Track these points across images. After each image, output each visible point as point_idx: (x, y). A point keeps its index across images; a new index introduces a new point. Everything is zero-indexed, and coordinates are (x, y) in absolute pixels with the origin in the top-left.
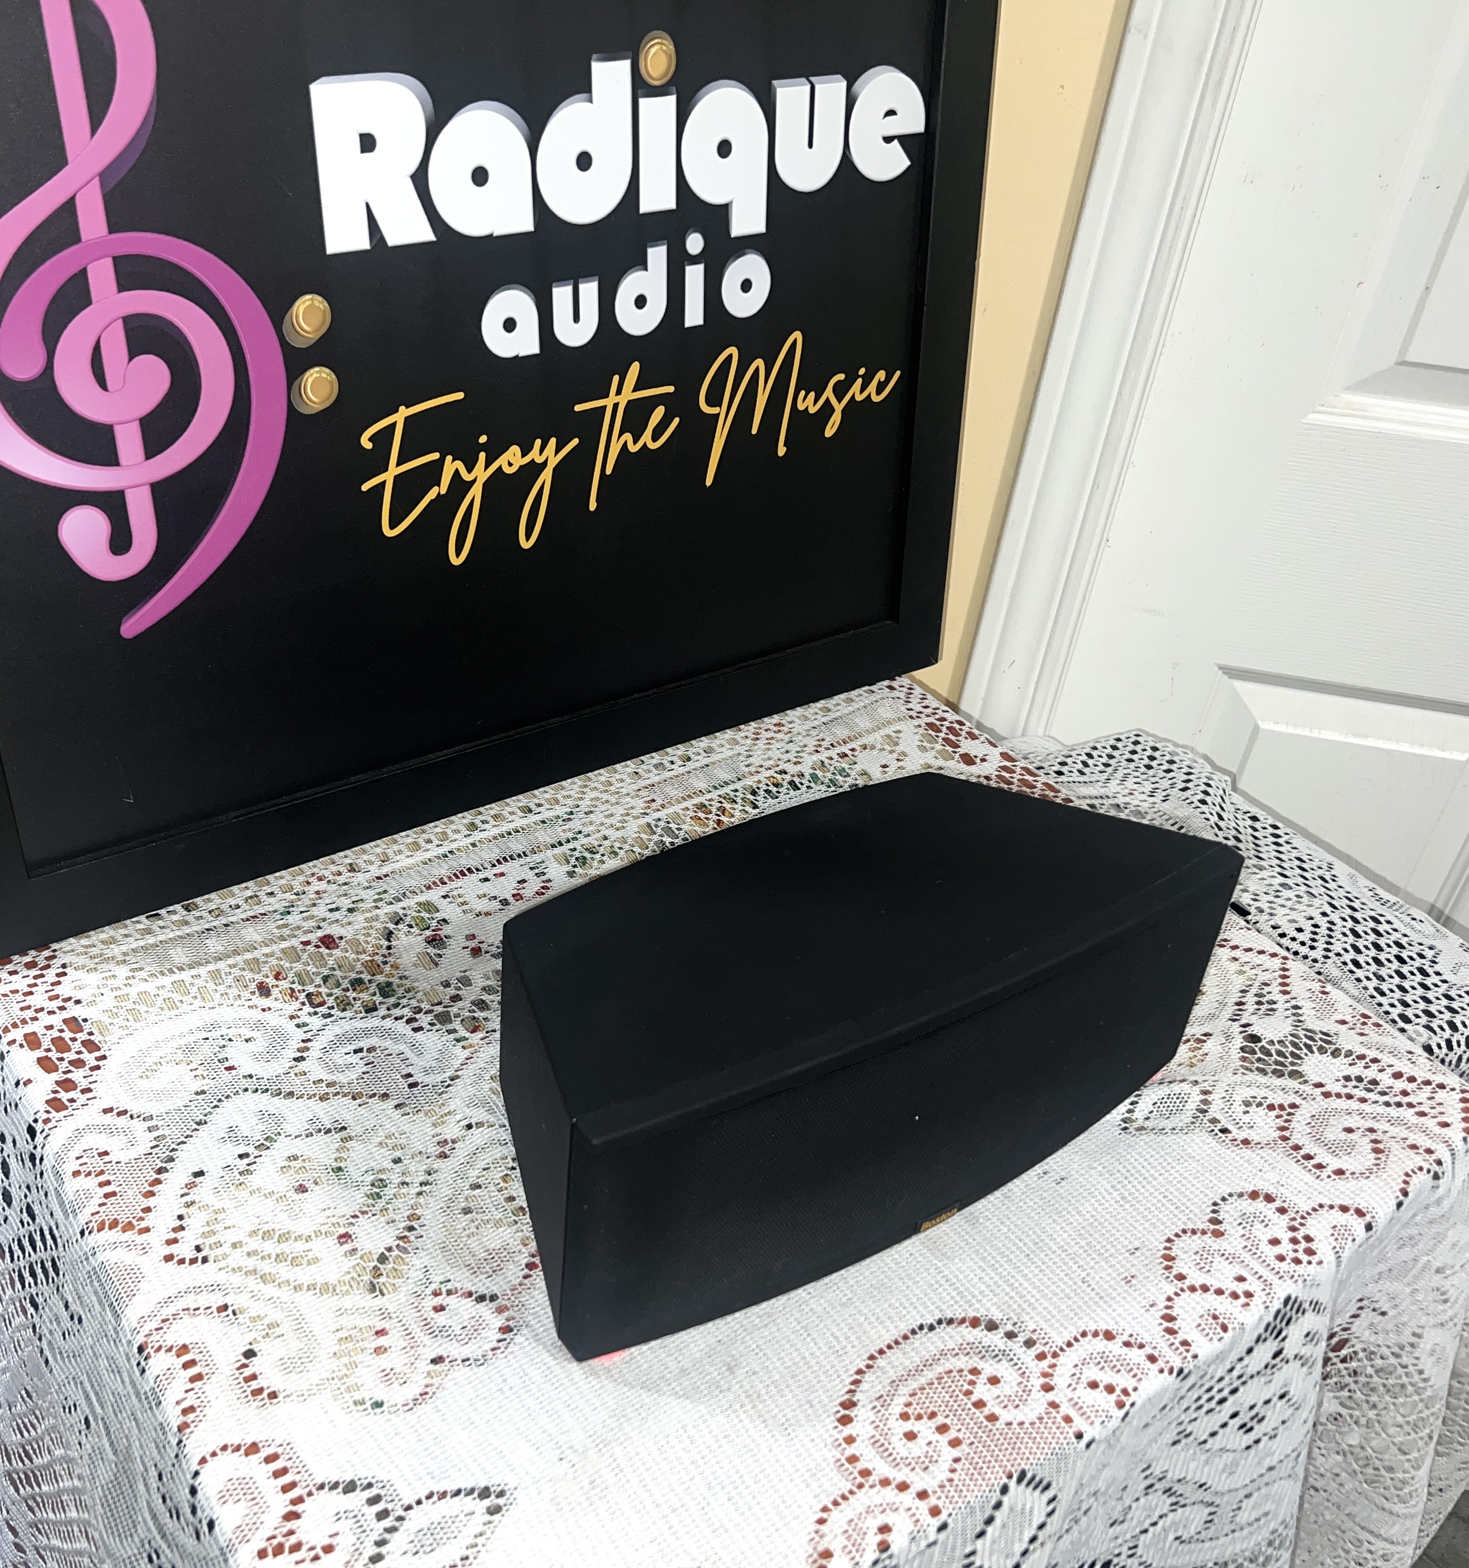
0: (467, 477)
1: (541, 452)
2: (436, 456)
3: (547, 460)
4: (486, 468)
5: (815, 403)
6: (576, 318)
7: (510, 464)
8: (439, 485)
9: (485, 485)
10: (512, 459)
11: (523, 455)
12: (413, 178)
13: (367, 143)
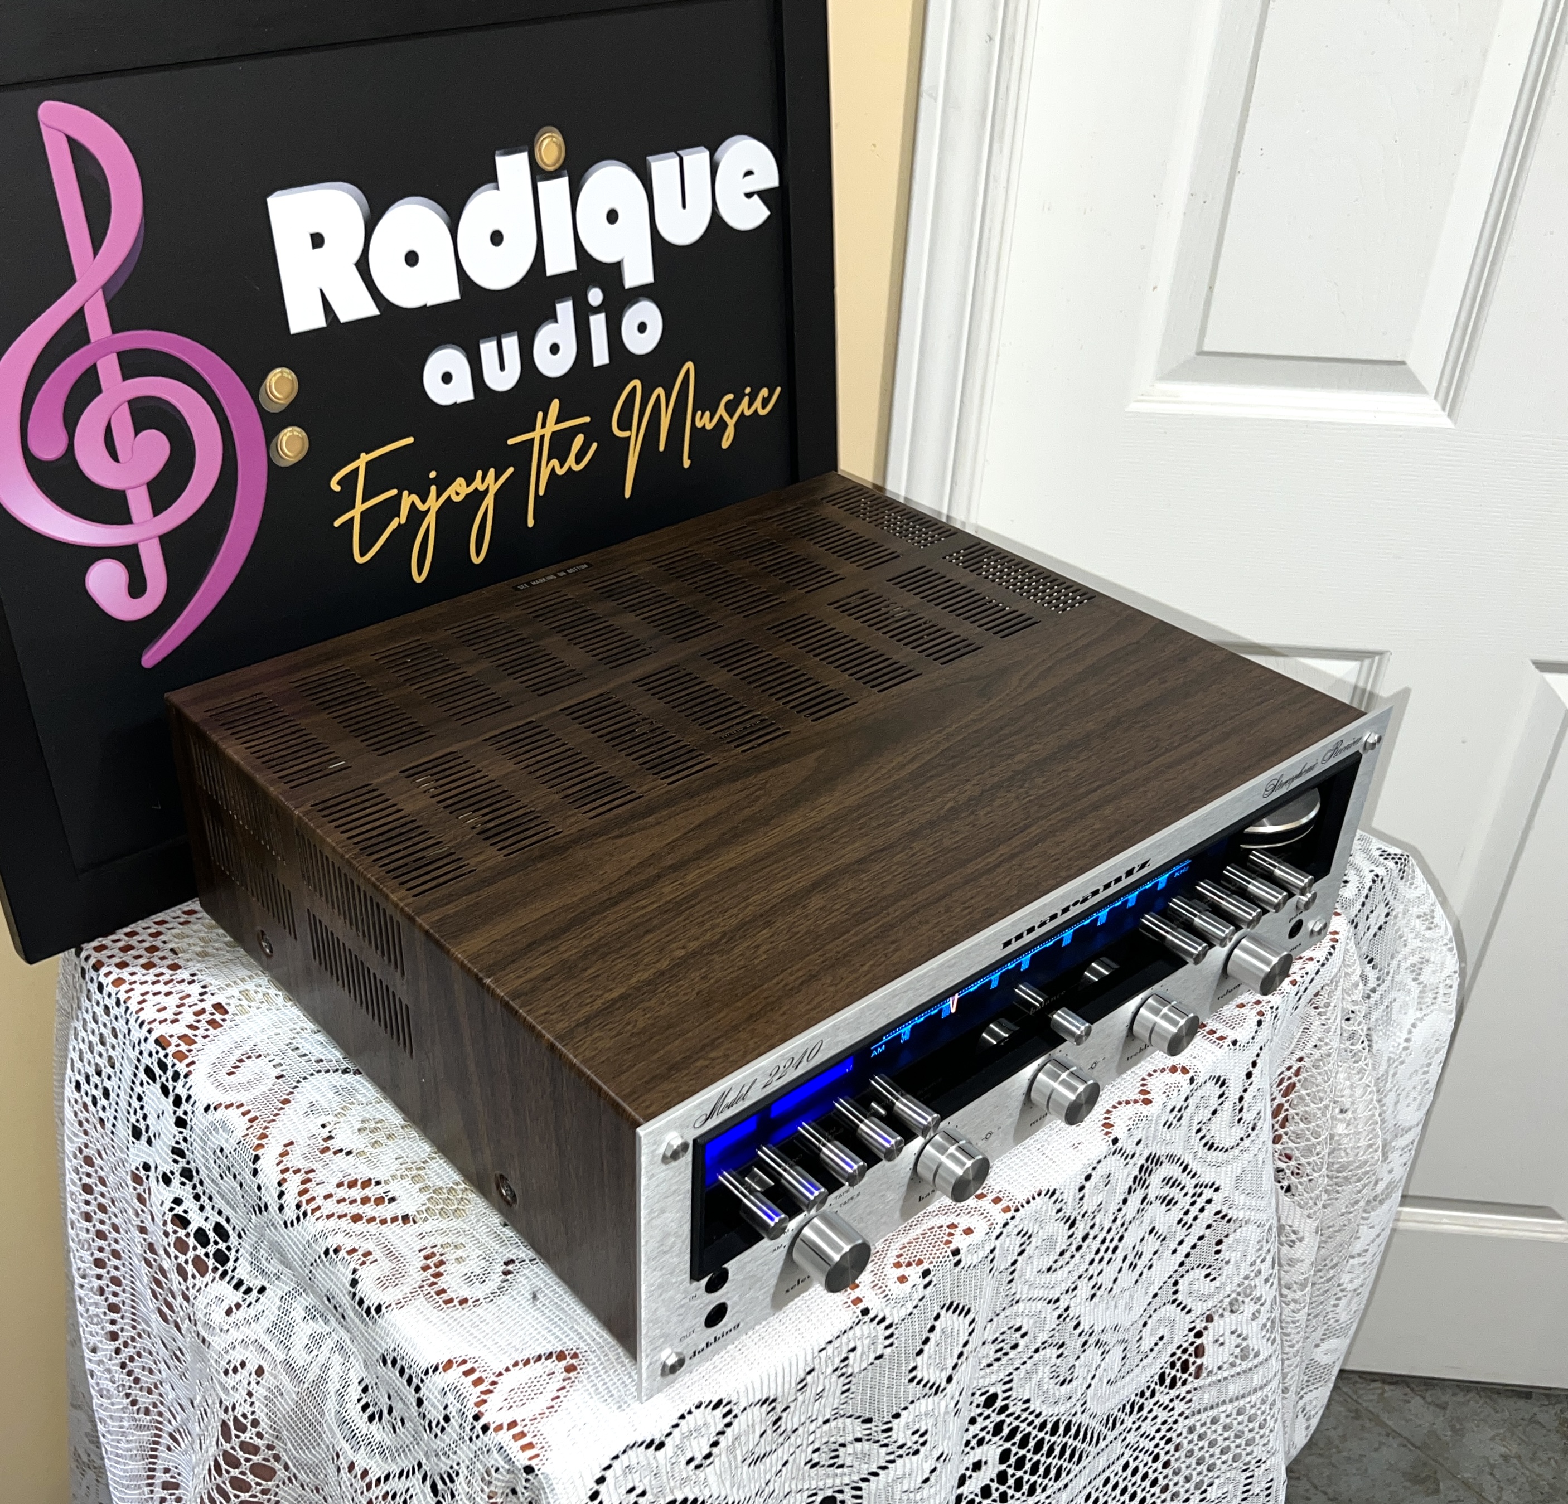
0: (422, 507)
1: (483, 481)
2: (394, 492)
3: (488, 488)
4: (438, 498)
5: (711, 420)
6: (502, 367)
7: (457, 494)
8: (399, 516)
9: (438, 512)
10: (459, 490)
11: (468, 485)
12: (357, 265)
13: (317, 240)
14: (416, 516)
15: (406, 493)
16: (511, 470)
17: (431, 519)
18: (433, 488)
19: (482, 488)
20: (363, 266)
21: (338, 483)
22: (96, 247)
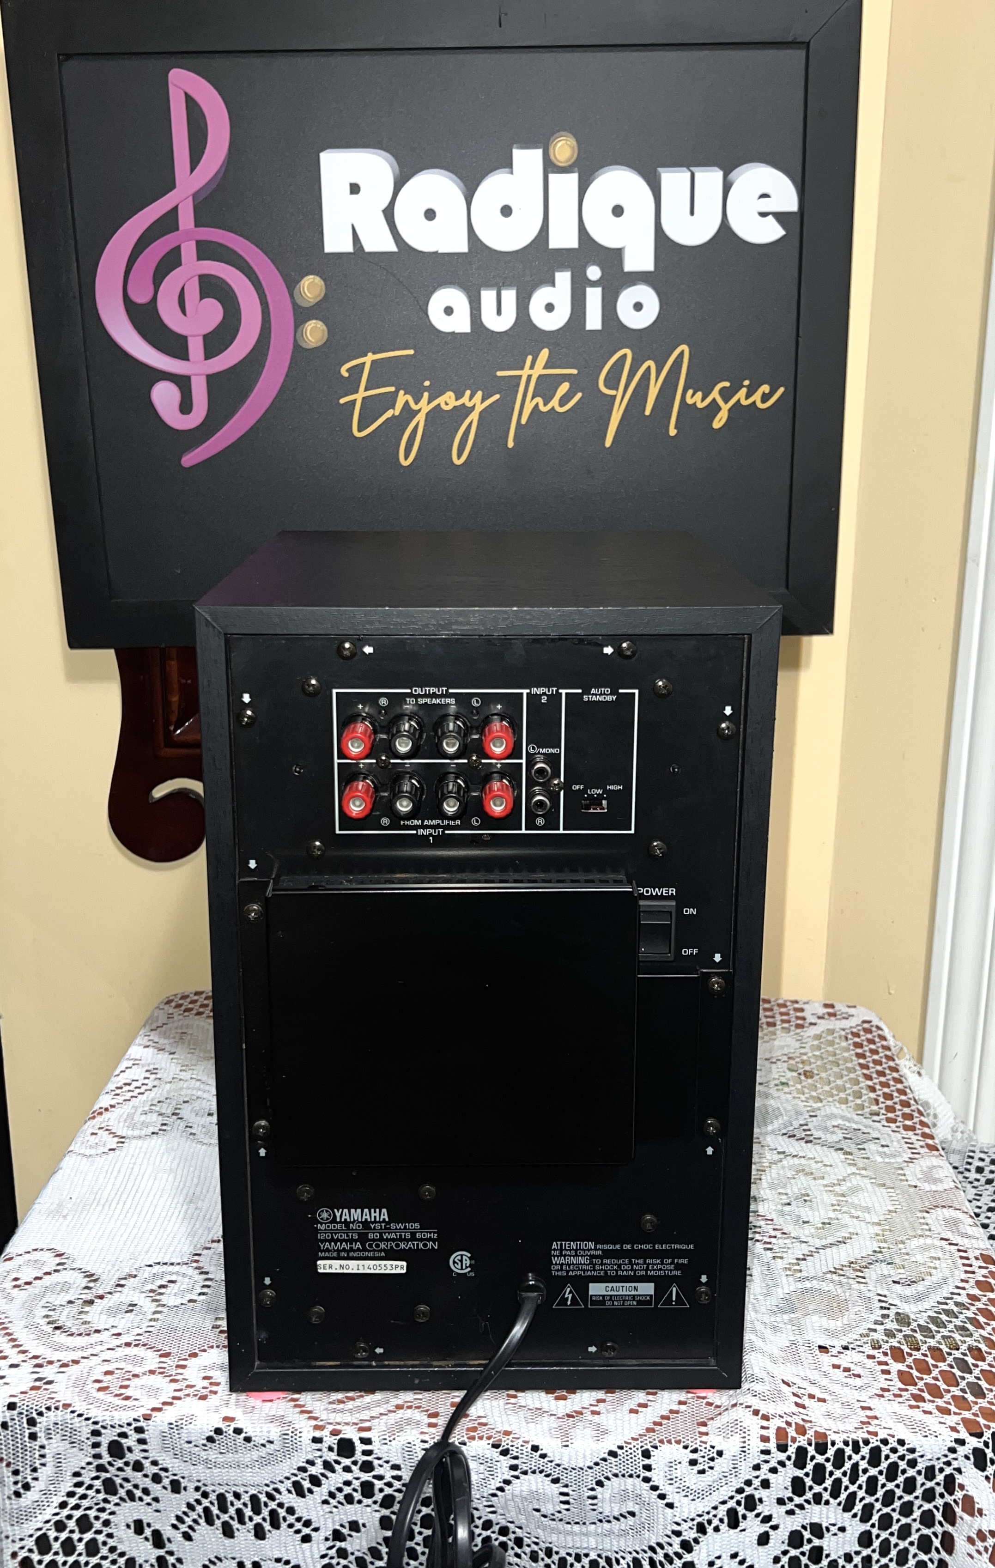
0: (415, 407)
1: (471, 399)
2: (392, 389)
3: (474, 405)
4: (429, 403)
5: (703, 400)
6: (499, 312)
7: (447, 404)
8: (394, 408)
9: (427, 414)
10: (448, 401)
11: (457, 400)
12: (384, 211)
13: (355, 189)
14: (409, 413)
15: (402, 392)
16: (497, 396)
17: (421, 418)
18: (426, 395)
19: (469, 404)
20: (389, 213)
21: (348, 370)
22: (193, 166)
